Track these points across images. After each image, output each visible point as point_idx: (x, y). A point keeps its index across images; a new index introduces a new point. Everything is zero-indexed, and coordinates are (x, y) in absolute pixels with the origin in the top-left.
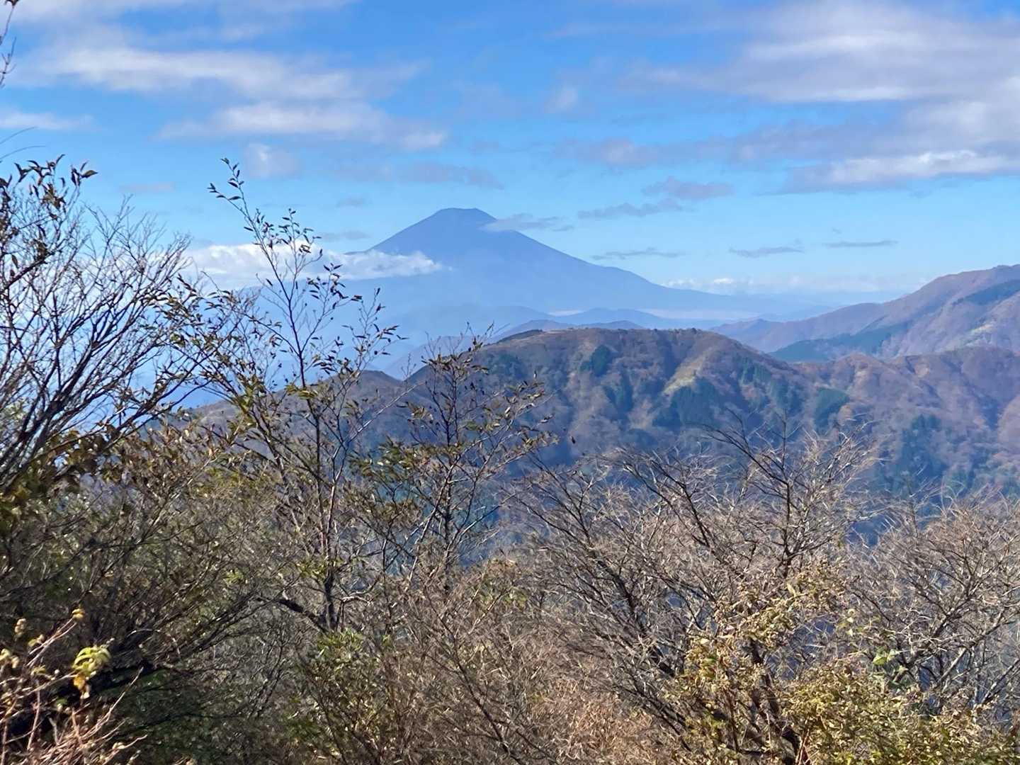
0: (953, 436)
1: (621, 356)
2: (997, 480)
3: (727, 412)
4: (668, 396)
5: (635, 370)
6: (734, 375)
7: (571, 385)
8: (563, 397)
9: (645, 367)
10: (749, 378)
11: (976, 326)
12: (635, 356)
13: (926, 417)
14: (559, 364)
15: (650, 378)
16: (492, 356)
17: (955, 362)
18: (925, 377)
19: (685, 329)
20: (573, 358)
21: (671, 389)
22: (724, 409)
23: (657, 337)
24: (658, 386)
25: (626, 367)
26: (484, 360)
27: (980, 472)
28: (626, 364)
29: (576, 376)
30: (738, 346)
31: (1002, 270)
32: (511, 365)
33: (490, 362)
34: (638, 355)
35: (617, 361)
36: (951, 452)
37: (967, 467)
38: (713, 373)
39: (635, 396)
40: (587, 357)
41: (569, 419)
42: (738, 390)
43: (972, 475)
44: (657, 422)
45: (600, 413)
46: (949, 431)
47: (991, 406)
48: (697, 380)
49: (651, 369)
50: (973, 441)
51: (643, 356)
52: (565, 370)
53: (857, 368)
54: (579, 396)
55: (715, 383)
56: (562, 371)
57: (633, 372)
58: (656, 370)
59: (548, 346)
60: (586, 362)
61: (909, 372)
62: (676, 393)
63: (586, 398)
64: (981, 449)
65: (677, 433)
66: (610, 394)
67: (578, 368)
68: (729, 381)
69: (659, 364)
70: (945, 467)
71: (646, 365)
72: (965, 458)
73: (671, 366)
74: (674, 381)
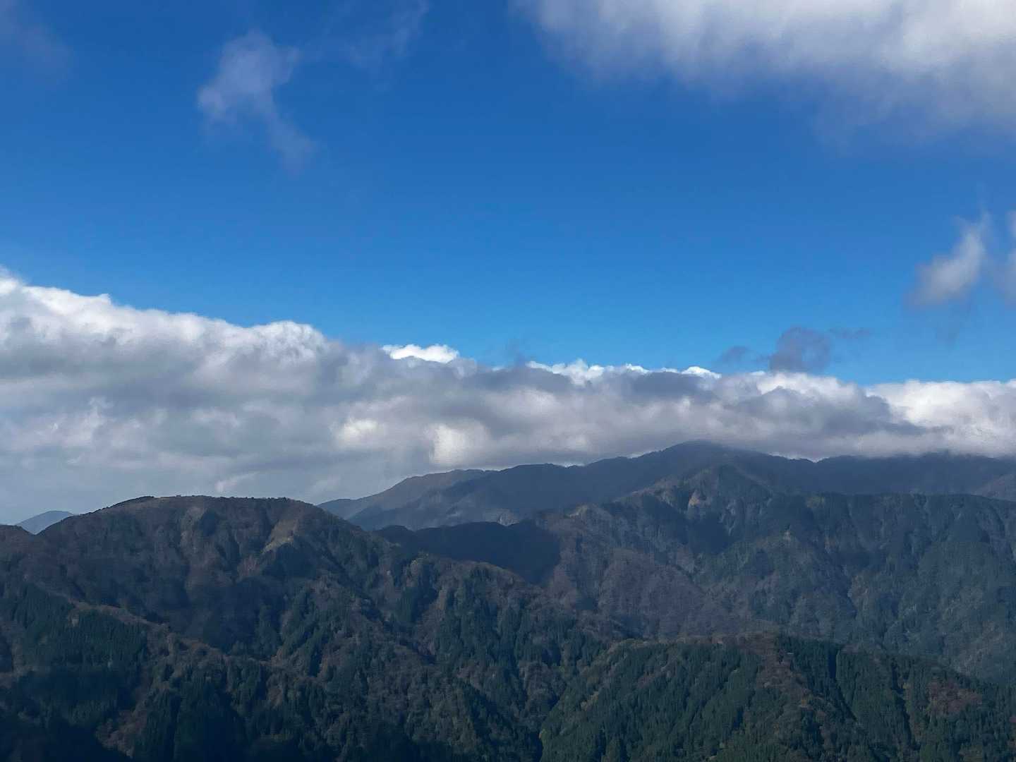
1: (226, 518)
2: (539, 618)
3: (323, 564)
4: (271, 551)
6: (322, 535)
7: (184, 543)
8: (180, 552)
9: (247, 528)
10: (335, 539)
12: (237, 519)
14: (172, 524)
15: (252, 537)
19: (276, 497)
20: (183, 520)
21: (271, 546)
23: (254, 505)
24: (258, 546)
25: (230, 528)
26: (105, 520)
27: (526, 612)
28: (231, 525)
29: (188, 535)
32: (131, 525)
34: (240, 518)
35: (223, 523)
36: (502, 597)
37: (516, 607)
38: (307, 533)
39: (241, 552)
40: (197, 519)
41: (186, 571)
42: (327, 548)
43: (521, 615)
44: (265, 573)
45: (213, 565)
48: (295, 538)
49: (251, 529)
50: (518, 588)
51: (244, 519)
52: (179, 530)
54: (193, 552)
55: (310, 542)
56: (175, 530)
57: (238, 532)
58: (255, 530)
59: (160, 510)
60: (196, 524)
62: (277, 549)
63: (198, 554)
64: (524, 595)
65: (283, 581)
66: (221, 550)
67: (190, 528)
68: (319, 540)
69: (257, 525)
70: (498, 608)
71: (247, 526)
72: (514, 601)
73: (268, 528)
74: (273, 539)
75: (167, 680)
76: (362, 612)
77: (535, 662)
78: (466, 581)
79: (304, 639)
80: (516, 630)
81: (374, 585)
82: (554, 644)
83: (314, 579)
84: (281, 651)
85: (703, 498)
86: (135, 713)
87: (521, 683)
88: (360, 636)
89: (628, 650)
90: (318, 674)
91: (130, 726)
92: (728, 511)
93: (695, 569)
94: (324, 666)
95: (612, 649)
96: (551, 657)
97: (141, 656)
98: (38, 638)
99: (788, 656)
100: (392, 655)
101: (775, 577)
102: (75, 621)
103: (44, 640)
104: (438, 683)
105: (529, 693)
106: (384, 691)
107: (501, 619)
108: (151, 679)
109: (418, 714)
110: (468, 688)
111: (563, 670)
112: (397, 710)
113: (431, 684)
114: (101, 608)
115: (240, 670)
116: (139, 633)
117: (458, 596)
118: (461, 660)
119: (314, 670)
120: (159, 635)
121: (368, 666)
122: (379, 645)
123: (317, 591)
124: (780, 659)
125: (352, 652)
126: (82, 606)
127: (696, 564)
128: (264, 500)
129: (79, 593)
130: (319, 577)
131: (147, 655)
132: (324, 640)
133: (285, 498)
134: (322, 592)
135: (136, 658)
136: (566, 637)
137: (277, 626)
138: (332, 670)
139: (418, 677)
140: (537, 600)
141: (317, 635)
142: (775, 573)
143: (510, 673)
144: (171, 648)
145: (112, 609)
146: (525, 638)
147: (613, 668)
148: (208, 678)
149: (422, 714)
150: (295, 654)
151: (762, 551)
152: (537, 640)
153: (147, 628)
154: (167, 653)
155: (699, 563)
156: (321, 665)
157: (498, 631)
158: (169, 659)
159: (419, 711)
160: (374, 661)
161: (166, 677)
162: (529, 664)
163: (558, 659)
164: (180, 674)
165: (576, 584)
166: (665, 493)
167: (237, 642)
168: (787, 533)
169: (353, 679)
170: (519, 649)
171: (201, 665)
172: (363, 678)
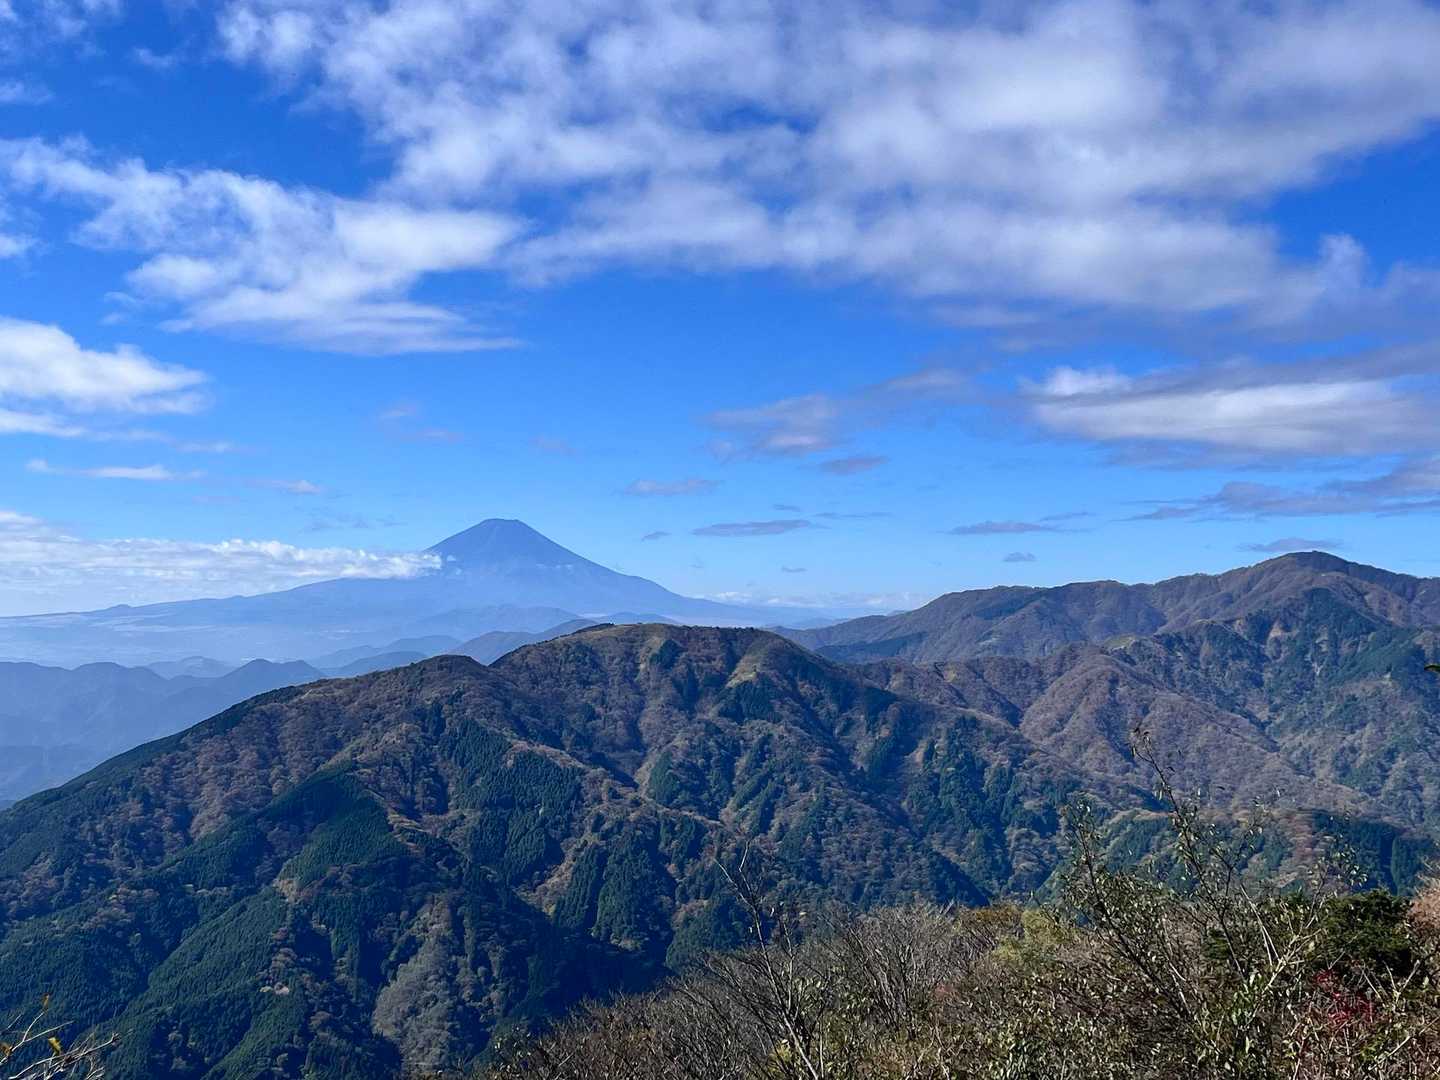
0: (993, 736)
1: (687, 650)
2: (1034, 778)
3: (786, 707)
4: (731, 688)
5: (701, 663)
6: (790, 672)
7: (641, 676)
8: (636, 687)
9: (709, 661)
10: (804, 677)
11: (984, 639)
12: (699, 651)
13: (968, 718)
14: (630, 655)
15: (714, 673)
16: (569, 647)
17: (978, 669)
18: (953, 682)
19: (744, 627)
20: (642, 651)
21: (733, 683)
22: (783, 703)
23: (719, 634)
24: (722, 679)
25: (691, 660)
26: (561, 650)
27: (1018, 771)
28: (692, 658)
29: (646, 668)
30: (793, 646)
31: (1001, 590)
32: (586, 655)
33: (567, 651)
34: (702, 650)
35: (683, 655)
36: (991, 751)
37: (1007, 763)
38: (772, 669)
39: (700, 688)
40: (656, 651)
41: (640, 707)
42: (795, 687)
43: (1012, 773)
44: (722, 713)
45: (668, 704)
46: (989, 731)
47: (1011, 711)
48: (758, 675)
49: (713, 663)
50: (1011, 741)
51: (706, 652)
52: (636, 662)
53: (893, 671)
54: (649, 687)
55: (775, 679)
56: (633, 661)
57: (698, 666)
58: (718, 664)
59: (619, 638)
60: (654, 655)
61: (938, 677)
62: (739, 686)
63: (654, 689)
64: (1018, 750)
65: (741, 723)
66: (678, 687)
67: (648, 660)
68: (787, 677)
69: (721, 659)
70: (986, 764)
71: (709, 659)
72: (1004, 757)
73: (732, 661)
74: (736, 675)
75: (596, 832)
76: (822, 764)
77: (1024, 830)
78: (948, 731)
79: (755, 792)
80: (1005, 791)
81: (846, 730)
82: (1050, 809)
83: (774, 723)
84: (732, 803)
85: (1286, 628)
86: (563, 867)
87: (1005, 852)
88: (817, 792)
89: (1132, 822)
90: (769, 832)
91: (555, 879)
92: (1317, 647)
93: (1269, 718)
94: (776, 822)
95: (1115, 819)
96: (1045, 824)
97: (573, 803)
98: (472, 780)
99: (1325, 840)
100: (850, 816)
101: (1369, 730)
102: (510, 763)
103: (478, 783)
104: (901, 849)
105: (1014, 865)
106: (839, 856)
107: (988, 776)
108: (582, 830)
109: (875, 884)
110: (935, 858)
111: (1060, 839)
112: (853, 879)
113: (894, 850)
114: (541, 748)
115: (673, 825)
116: (573, 778)
117: (938, 747)
118: (937, 823)
119: (764, 826)
120: (594, 781)
121: (823, 826)
122: (836, 803)
123: (776, 737)
124: (1313, 844)
125: (806, 809)
126: (522, 745)
127: (1271, 711)
128: (730, 630)
129: (522, 731)
130: (779, 721)
131: (580, 802)
132: (777, 793)
133: (752, 629)
134: (781, 737)
135: (567, 807)
136: (1064, 801)
137: (730, 776)
138: (783, 829)
139: (879, 841)
140: (1033, 756)
141: (771, 786)
142: (1368, 726)
143: (994, 841)
144: (605, 797)
145: (551, 750)
146: (1016, 801)
147: (1112, 843)
148: (639, 833)
149: (881, 885)
150: (747, 806)
151: (1354, 698)
152: (1028, 804)
153: (582, 773)
154: (600, 801)
155: (1275, 709)
156: (773, 821)
157: (984, 789)
158: (600, 809)
159: (878, 881)
160: (830, 820)
161: (595, 829)
162: (1016, 832)
163: (1055, 827)
164: (610, 826)
165: (1106, 733)
166: (1238, 622)
167: (684, 791)
168: (1388, 676)
169: (805, 839)
170: (1006, 813)
171: (633, 816)
172: (817, 839)
